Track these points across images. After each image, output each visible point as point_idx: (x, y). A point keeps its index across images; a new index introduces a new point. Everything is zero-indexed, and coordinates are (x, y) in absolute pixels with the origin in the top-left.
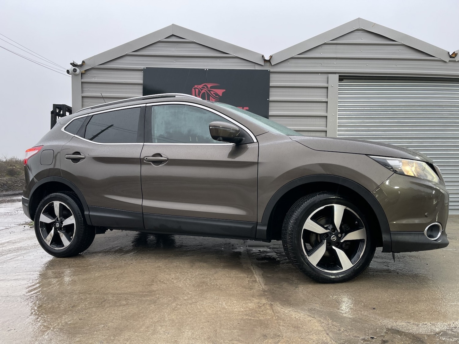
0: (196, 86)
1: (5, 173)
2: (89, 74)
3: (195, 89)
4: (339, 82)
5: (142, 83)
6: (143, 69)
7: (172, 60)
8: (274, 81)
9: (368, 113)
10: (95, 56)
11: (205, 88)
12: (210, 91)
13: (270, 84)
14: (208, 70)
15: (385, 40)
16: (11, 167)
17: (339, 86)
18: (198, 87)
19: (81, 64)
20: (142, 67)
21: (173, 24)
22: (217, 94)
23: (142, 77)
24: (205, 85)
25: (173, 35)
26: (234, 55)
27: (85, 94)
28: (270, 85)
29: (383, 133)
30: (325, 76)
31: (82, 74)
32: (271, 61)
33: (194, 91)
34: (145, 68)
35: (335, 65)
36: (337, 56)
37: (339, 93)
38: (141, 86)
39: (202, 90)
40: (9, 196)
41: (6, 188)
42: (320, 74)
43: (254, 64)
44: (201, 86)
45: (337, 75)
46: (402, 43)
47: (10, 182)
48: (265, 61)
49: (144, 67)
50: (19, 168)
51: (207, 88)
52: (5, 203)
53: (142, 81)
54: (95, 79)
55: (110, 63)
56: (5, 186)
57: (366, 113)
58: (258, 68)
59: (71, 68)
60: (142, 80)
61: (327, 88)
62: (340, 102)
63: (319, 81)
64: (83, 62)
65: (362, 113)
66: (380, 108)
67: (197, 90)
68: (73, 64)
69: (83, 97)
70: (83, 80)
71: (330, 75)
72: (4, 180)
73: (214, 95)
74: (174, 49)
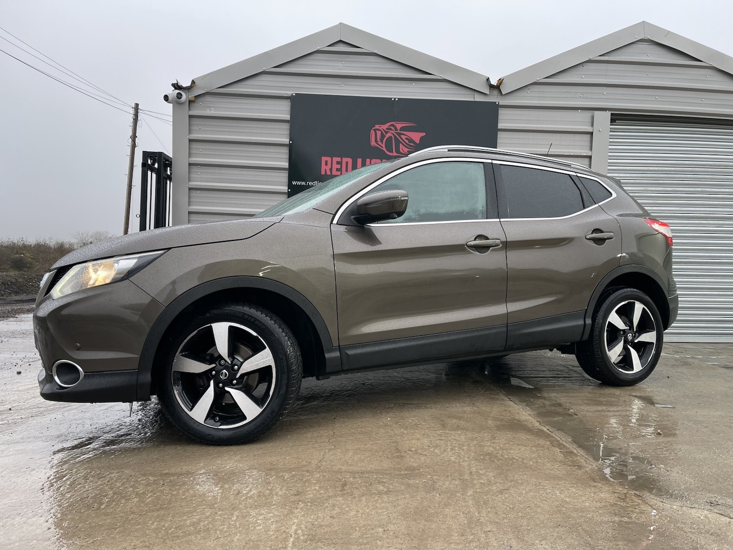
0: (377, 127)
1: (9, 264)
2: (200, 102)
3: (375, 130)
4: (611, 125)
5: (289, 119)
6: (290, 95)
7: (337, 83)
8: (505, 120)
9: (655, 175)
10: (211, 72)
11: (392, 130)
12: (399, 134)
13: (499, 125)
14: (397, 99)
15: (686, 59)
16: (17, 256)
17: (611, 132)
18: (380, 128)
19: (190, 85)
20: (289, 93)
21: (341, 24)
22: (411, 141)
23: (289, 109)
24: (392, 125)
25: (341, 41)
26: (441, 77)
27: (194, 136)
28: (499, 128)
29: (678, 209)
30: (588, 114)
31: (190, 102)
32: (500, 87)
33: (374, 133)
34: (294, 94)
35: (604, 97)
36: (608, 81)
37: (610, 142)
38: (287, 124)
39: (386, 133)
40: (24, 302)
41: (15, 290)
42: (579, 111)
43: (472, 93)
44: (385, 127)
45: (608, 114)
46: (711, 64)
47: (21, 280)
48: (491, 87)
49: (292, 92)
50: (29, 257)
51: (396, 129)
52: (24, 313)
53: (289, 116)
54: (211, 110)
55: (235, 85)
56: (13, 286)
57: (652, 175)
58: (479, 98)
59: (172, 92)
60: (287, 114)
61: (591, 133)
62: (611, 157)
63: (579, 122)
64: (193, 82)
65: (644, 175)
66: (673, 168)
67: (379, 133)
68: (176, 86)
69: (190, 141)
70: (193, 113)
71: (596, 113)
72: (11, 276)
73: (407, 141)
74: (342, 65)
